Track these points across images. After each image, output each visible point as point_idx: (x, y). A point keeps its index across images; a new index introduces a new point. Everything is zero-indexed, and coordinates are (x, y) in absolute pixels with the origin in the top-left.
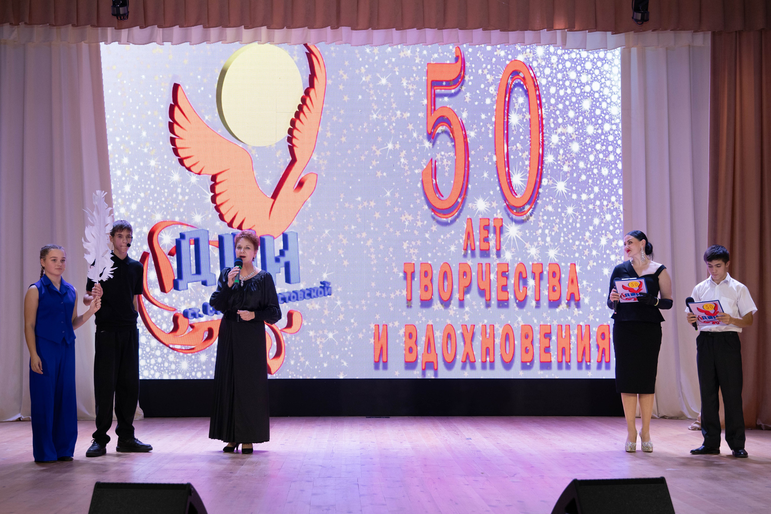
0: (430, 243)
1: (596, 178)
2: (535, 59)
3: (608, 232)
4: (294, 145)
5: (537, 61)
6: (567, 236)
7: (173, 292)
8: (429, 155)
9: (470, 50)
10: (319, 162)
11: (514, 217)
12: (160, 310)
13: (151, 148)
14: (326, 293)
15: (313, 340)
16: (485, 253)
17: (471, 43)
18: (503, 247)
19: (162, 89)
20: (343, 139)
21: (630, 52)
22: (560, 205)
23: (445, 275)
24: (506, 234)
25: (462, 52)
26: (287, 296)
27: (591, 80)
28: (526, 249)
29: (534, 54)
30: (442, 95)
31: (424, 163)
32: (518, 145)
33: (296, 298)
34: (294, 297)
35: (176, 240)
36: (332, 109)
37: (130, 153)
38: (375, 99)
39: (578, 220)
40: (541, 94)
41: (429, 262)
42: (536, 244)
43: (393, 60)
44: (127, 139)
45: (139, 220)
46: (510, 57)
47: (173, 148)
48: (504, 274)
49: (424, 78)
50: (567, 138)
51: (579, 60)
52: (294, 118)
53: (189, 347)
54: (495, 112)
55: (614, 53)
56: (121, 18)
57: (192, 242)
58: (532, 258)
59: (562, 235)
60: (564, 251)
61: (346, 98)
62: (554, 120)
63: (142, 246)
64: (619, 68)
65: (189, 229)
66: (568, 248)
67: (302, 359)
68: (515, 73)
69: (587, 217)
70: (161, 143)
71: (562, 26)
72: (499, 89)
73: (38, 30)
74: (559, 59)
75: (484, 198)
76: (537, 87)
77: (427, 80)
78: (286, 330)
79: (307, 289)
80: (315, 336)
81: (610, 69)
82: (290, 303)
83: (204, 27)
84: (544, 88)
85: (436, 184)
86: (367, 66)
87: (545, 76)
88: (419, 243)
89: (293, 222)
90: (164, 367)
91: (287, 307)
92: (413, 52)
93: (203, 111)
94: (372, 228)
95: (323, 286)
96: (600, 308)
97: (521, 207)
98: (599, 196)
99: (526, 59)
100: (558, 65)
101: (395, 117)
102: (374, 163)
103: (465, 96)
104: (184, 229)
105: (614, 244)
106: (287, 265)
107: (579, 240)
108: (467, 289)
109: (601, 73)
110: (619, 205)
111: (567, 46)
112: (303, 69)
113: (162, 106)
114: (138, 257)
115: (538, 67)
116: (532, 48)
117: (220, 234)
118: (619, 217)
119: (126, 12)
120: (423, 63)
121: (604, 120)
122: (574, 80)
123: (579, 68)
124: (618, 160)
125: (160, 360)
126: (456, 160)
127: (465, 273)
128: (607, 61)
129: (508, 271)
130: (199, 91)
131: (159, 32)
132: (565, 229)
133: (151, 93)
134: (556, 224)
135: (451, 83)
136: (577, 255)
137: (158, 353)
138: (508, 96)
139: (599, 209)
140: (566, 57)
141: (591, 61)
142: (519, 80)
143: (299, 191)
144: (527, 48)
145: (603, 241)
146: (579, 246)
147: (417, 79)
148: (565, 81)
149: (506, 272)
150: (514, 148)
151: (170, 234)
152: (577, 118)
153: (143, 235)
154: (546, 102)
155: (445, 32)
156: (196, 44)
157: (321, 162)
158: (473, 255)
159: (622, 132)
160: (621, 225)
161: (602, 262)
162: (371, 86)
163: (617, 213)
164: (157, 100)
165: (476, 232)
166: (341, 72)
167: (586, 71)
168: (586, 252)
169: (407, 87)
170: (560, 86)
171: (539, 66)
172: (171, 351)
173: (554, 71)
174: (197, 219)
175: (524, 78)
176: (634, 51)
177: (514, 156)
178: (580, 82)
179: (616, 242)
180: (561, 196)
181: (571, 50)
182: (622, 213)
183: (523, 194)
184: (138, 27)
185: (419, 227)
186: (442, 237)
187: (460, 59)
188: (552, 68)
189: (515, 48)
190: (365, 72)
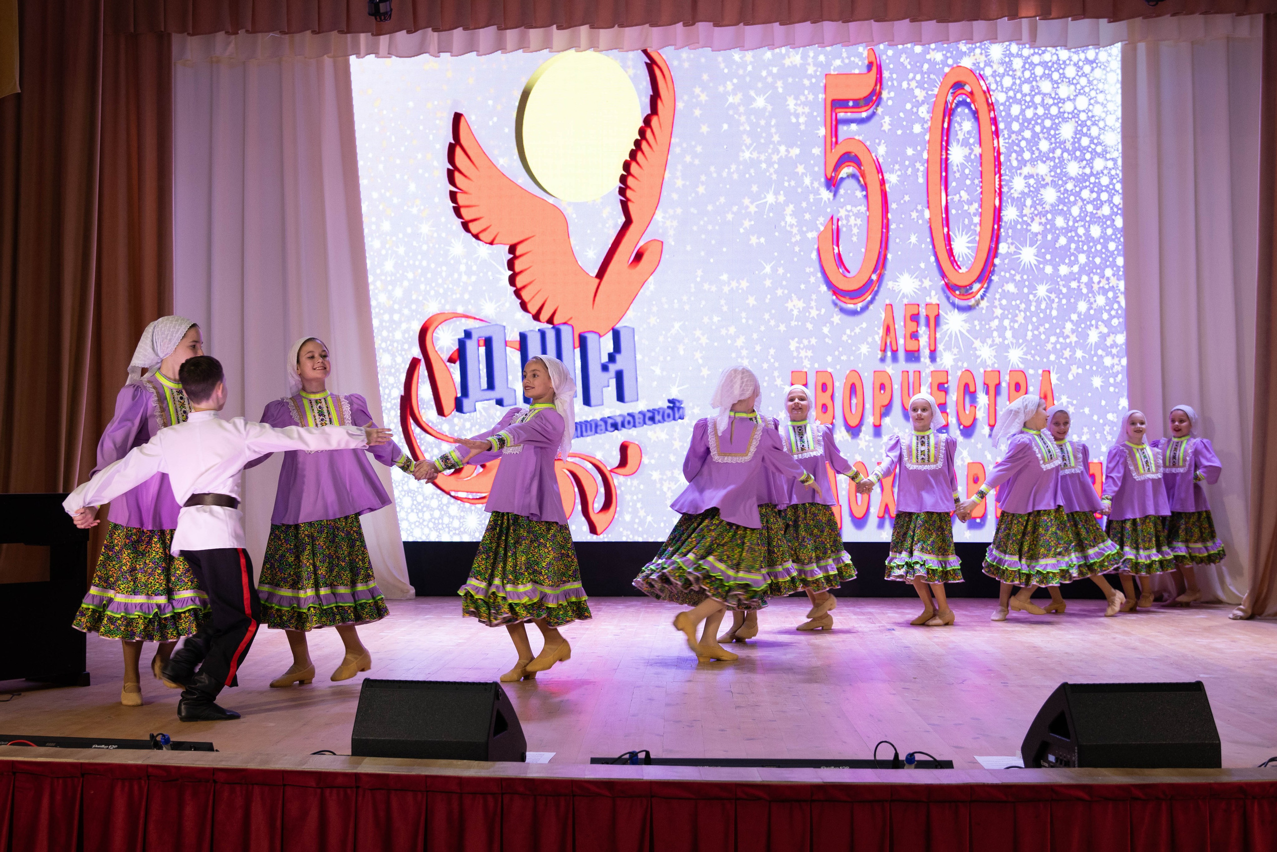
0: (830, 342)
1: (1082, 241)
2: (988, 63)
3: (1100, 323)
4: (628, 200)
5: (992, 66)
6: (1037, 329)
7: (455, 416)
8: (829, 210)
9: (890, 53)
10: (664, 223)
11: (957, 301)
12: (437, 441)
13: (422, 207)
14: (677, 416)
15: (658, 486)
16: (913, 355)
17: (892, 43)
18: (940, 347)
19: (438, 122)
20: (701, 189)
21: (1135, 49)
22: (1027, 283)
23: (853, 389)
24: (944, 327)
25: (877, 56)
26: (619, 420)
27: (1075, 94)
28: (975, 349)
29: (986, 56)
30: (848, 122)
31: (821, 223)
32: (963, 193)
33: (632, 424)
34: (629, 422)
35: (459, 340)
36: (685, 145)
37: (393, 215)
38: (748, 128)
39: (1055, 305)
40: (997, 117)
41: (829, 370)
42: (989, 341)
43: (775, 70)
44: (388, 194)
45: (406, 312)
46: (950, 62)
47: (454, 207)
48: (942, 387)
49: (821, 96)
50: (1037, 182)
51: (1056, 63)
52: (629, 159)
53: (479, 495)
54: (927, 145)
55: (1109, 51)
56: (381, 19)
57: (482, 343)
58: (984, 363)
59: (1030, 327)
60: (1033, 352)
61: (705, 129)
62: (1018, 155)
63: (410, 348)
64: (1118, 74)
65: (477, 324)
66: (1038, 348)
67: (642, 513)
68: (958, 86)
69: (1069, 300)
70: (437, 200)
71: (1032, 13)
72: (933, 110)
73: (264, 39)
74: (1025, 63)
75: (911, 273)
76: (991, 106)
77: (825, 99)
78: (619, 471)
79: (648, 411)
80: (661, 480)
81: (1104, 77)
82: (624, 430)
83: (499, 29)
84: (1002, 108)
85: (839, 254)
86: (735, 81)
87: (1004, 90)
88: (814, 341)
89: (628, 312)
90: (443, 524)
91: (619, 436)
92: (804, 57)
93: (496, 152)
94: (744, 321)
95: (671, 405)
96: (1088, 436)
97: (966, 286)
98: (1087, 268)
99: (974, 64)
100: (1023, 72)
101: (778, 155)
102: (747, 224)
103: (883, 121)
104: (470, 324)
105: (1109, 342)
106: (619, 376)
107: (1055, 334)
108: (886, 410)
109: (1089, 82)
110: (1118, 282)
111: (1037, 44)
112: (641, 87)
113: (438, 146)
114: (405, 365)
115: (992, 76)
116: (983, 47)
117: (522, 331)
118: (1117, 300)
119: (389, 9)
120: (818, 73)
121: (1095, 154)
122: (1047, 94)
123: (1056, 76)
124: (1117, 214)
125: (437, 514)
126: (868, 217)
127: (882, 387)
128: (1099, 65)
129: (947, 383)
130: (491, 123)
131: (433, 37)
132: (1034, 319)
133: (421, 128)
134: (1020, 311)
135: (862, 103)
136: (1052, 357)
137: (434, 503)
138: (947, 120)
139: (1087, 288)
140: (1036, 59)
141: (1075, 65)
142: (964, 96)
143: (636, 266)
144: (976, 47)
145: (1093, 337)
146: (1055, 344)
147: (811, 97)
148: (1034, 96)
149: (943, 384)
150: (957, 198)
151: (450, 331)
152: (1053, 151)
153: (411, 333)
154: (1005, 128)
155: (852, 25)
156: (485, 55)
157: (668, 223)
158: (895, 359)
159: (1123, 171)
160: (1120, 312)
161: (1091, 367)
162: (742, 109)
163: (1115, 293)
164: (431, 137)
165: (899, 325)
166: (697, 90)
167: (1067, 80)
168: (1067, 353)
169: (796, 110)
170: (1026, 104)
171: (994, 73)
172: (453, 500)
173: (1018, 82)
174: (488, 310)
175: (972, 93)
176: (1142, 47)
177: (957, 210)
178: (1057, 97)
179: (1112, 336)
180: (1028, 270)
181: (1043, 49)
182: (1121, 293)
183: (969, 266)
184: (405, 31)
185: (813, 318)
186: (848, 331)
187: (875, 67)
188: (1014, 77)
189: (958, 48)
190: (733, 90)
